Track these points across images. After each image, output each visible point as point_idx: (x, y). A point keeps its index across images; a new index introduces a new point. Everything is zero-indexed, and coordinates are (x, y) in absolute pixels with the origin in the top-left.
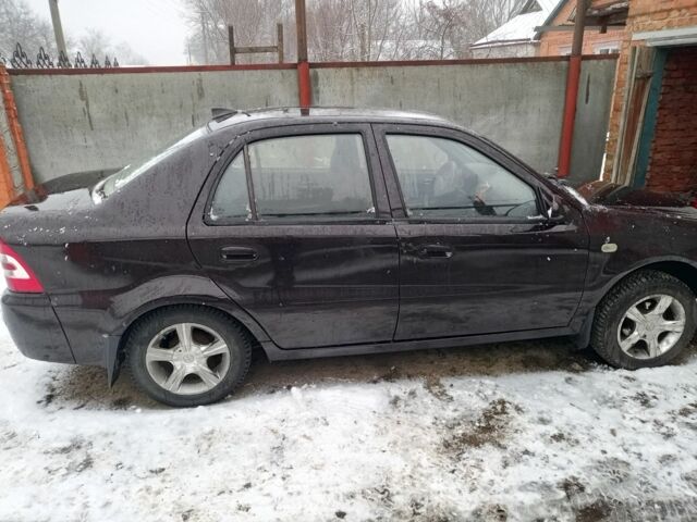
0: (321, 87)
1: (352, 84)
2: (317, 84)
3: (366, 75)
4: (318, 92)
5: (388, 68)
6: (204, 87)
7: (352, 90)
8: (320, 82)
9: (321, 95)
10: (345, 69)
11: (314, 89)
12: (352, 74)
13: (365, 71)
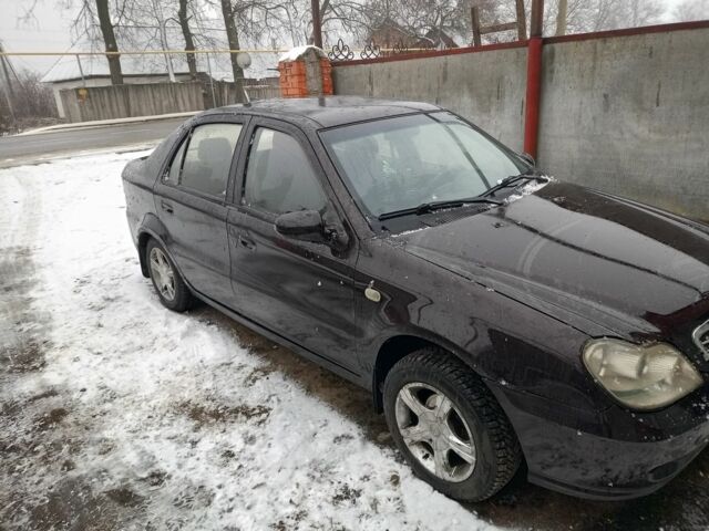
0: (556, 65)
1: (595, 59)
2: (552, 63)
3: (614, 47)
4: (552, 72)
5: (648, 35)
6: (448, 70)
7: (594, 68)
8: (557, 59)
9: (555, 75)
10: (588, 41)
11: (548, 69)
12: (595, 48)
13: (614, 43)
